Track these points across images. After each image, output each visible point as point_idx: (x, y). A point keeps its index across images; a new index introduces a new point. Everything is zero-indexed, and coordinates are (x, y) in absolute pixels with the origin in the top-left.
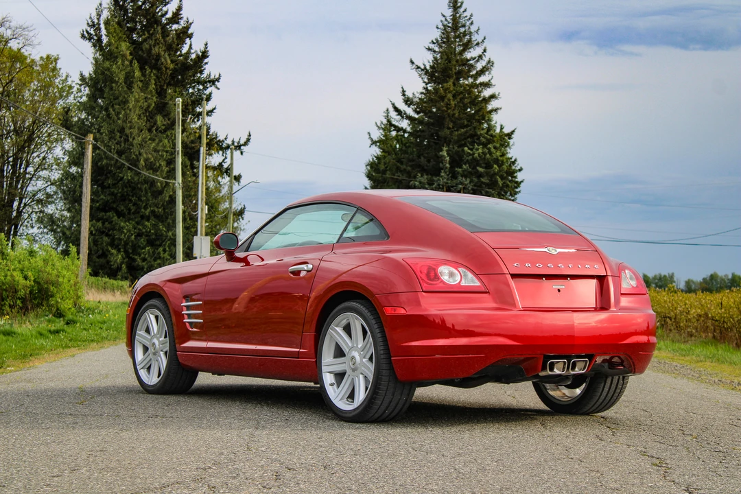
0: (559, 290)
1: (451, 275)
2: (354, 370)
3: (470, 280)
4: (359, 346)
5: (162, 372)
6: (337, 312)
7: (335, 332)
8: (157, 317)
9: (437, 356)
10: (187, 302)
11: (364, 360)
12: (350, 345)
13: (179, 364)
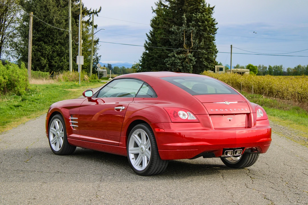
0: (230, 120)
1: (184, 115)
2: (142, 153)
3: (191, 117)
4: (145, 143)
5: (61, 146)
6: (135, 128)
7: (134, 137)
8: (59, 122)
9: (177, 150)
10: (71, 117)
11: (147, 149)
12: (141, 142)
13: (68, 143)
